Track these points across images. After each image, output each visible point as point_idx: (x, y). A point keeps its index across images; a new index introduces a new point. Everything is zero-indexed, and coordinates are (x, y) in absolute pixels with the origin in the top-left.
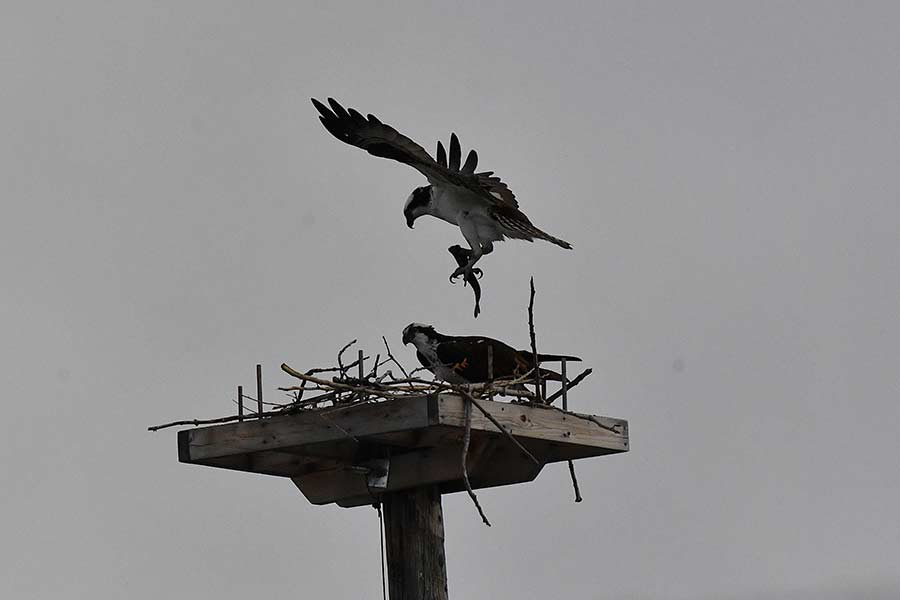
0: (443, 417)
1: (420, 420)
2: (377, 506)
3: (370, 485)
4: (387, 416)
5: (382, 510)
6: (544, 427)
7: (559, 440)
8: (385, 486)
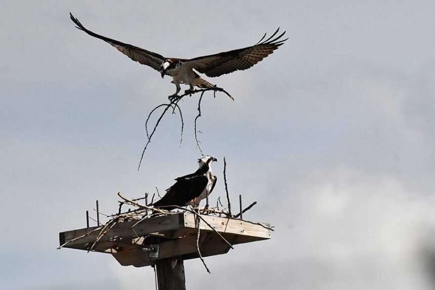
0: (186, 223)
1: (175, 225)
2: (153, 266)
3: (150, 256)
4: (160, 223)
5: (155, 268)
6: (232, 228)
7: (240, 234)
8: (157, 257)
